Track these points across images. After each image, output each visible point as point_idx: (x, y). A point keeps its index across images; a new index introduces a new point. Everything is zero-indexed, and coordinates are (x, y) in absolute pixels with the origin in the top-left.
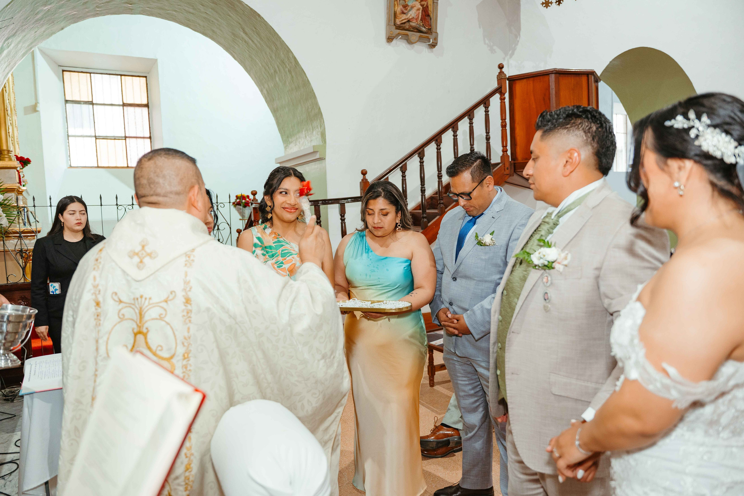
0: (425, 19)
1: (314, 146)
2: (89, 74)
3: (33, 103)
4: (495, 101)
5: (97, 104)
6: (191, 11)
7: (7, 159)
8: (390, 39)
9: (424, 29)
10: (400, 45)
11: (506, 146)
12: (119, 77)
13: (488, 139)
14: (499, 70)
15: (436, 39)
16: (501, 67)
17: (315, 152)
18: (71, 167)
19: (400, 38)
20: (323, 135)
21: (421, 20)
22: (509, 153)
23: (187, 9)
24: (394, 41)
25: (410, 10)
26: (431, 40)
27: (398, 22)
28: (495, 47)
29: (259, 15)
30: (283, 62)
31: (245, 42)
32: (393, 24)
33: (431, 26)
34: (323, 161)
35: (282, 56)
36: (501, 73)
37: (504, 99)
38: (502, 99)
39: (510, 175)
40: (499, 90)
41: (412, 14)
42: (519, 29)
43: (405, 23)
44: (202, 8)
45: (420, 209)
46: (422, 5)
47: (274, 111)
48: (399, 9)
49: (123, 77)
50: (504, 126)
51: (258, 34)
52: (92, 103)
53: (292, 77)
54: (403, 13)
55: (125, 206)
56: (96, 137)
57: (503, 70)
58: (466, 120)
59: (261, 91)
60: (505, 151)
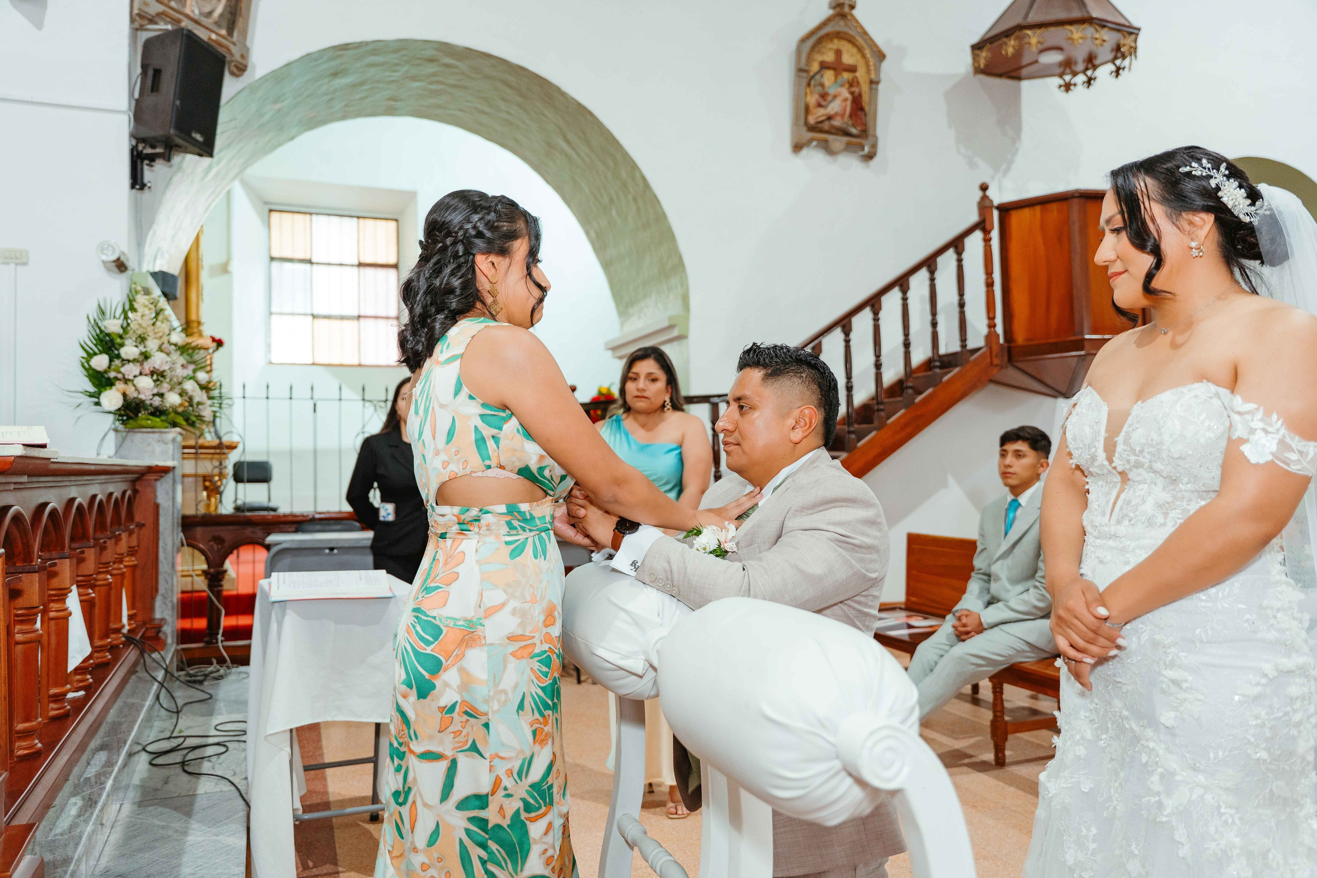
0: (857, 115)
1: (670, 318)
2: (308, 217)
3: (223, 259)
4: (975, 242)
5: (317, 263)
6: (487, 109)
7: (196, 335)
8: (797, 147)
9: (854, 131)
10: (814, 157)
11: (994, 318)
12: (355, 220)
13: (962, 305)
14: (980, 194)
15: (874, 146)
16: (984, 188)
17: (671, 327)
18: (271, 363)
19: (816, 146)
20: (685, 299)
21: (851, 116)
22: (999, 329)
23: (480, 107)
24: (805, 151)
25: (830, 102)
26: (867, 149)
27: (812, 120)
28: (977, 160)
29: (591, 114)
30: (624, 185)
31: (566, 155)
32: (802, 121)
33: (865, 125)
34: (684, 341)
35: (623, 174)
36: (985, 198)
37: (990, 239)
38: (987, 240)
39: (1001, 367)
40: (982, 225)
41: (834, 107)
42: (1018, 130)
43: (822, 122)
44: (503, 106)
45: (844, 424)
46: (852, 93)
47: (607, 265)
48: (812, 100)
49: (361, 221)
50: (990, 284)
51: (587, 142)
52: (310, 262)
53: (638, 209)
54: (820, 105)
55: (375, 403)
56: (314, 316)
57: (988, 193)
58: (924, 273)
59: (587, 233)
60: (992, 326)
